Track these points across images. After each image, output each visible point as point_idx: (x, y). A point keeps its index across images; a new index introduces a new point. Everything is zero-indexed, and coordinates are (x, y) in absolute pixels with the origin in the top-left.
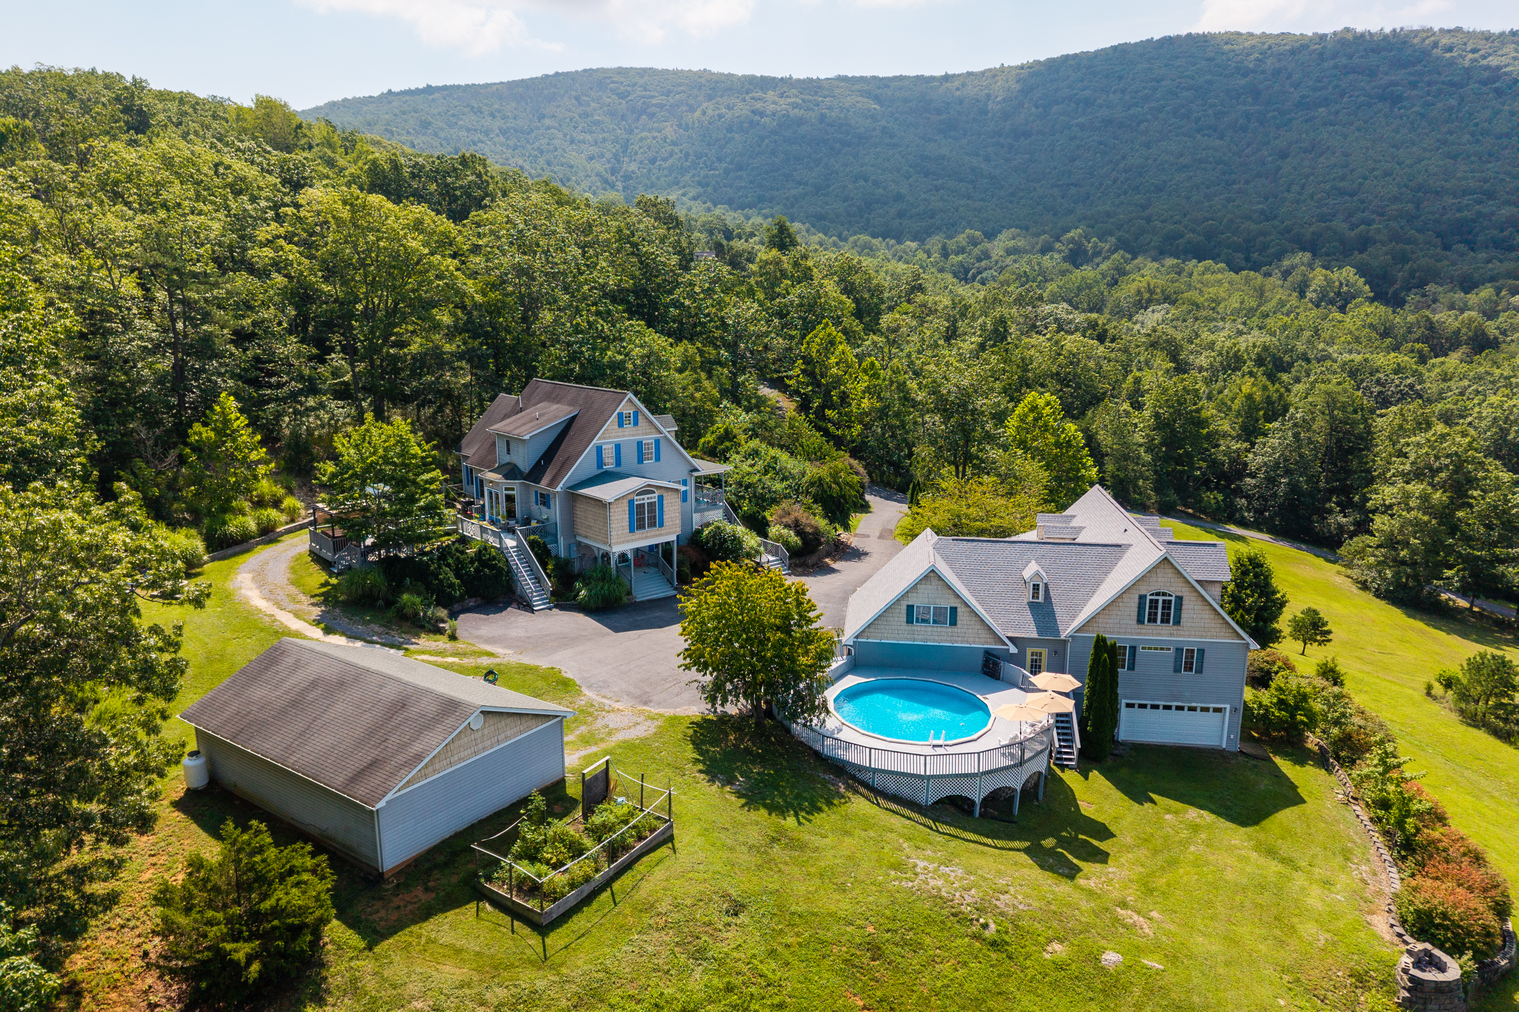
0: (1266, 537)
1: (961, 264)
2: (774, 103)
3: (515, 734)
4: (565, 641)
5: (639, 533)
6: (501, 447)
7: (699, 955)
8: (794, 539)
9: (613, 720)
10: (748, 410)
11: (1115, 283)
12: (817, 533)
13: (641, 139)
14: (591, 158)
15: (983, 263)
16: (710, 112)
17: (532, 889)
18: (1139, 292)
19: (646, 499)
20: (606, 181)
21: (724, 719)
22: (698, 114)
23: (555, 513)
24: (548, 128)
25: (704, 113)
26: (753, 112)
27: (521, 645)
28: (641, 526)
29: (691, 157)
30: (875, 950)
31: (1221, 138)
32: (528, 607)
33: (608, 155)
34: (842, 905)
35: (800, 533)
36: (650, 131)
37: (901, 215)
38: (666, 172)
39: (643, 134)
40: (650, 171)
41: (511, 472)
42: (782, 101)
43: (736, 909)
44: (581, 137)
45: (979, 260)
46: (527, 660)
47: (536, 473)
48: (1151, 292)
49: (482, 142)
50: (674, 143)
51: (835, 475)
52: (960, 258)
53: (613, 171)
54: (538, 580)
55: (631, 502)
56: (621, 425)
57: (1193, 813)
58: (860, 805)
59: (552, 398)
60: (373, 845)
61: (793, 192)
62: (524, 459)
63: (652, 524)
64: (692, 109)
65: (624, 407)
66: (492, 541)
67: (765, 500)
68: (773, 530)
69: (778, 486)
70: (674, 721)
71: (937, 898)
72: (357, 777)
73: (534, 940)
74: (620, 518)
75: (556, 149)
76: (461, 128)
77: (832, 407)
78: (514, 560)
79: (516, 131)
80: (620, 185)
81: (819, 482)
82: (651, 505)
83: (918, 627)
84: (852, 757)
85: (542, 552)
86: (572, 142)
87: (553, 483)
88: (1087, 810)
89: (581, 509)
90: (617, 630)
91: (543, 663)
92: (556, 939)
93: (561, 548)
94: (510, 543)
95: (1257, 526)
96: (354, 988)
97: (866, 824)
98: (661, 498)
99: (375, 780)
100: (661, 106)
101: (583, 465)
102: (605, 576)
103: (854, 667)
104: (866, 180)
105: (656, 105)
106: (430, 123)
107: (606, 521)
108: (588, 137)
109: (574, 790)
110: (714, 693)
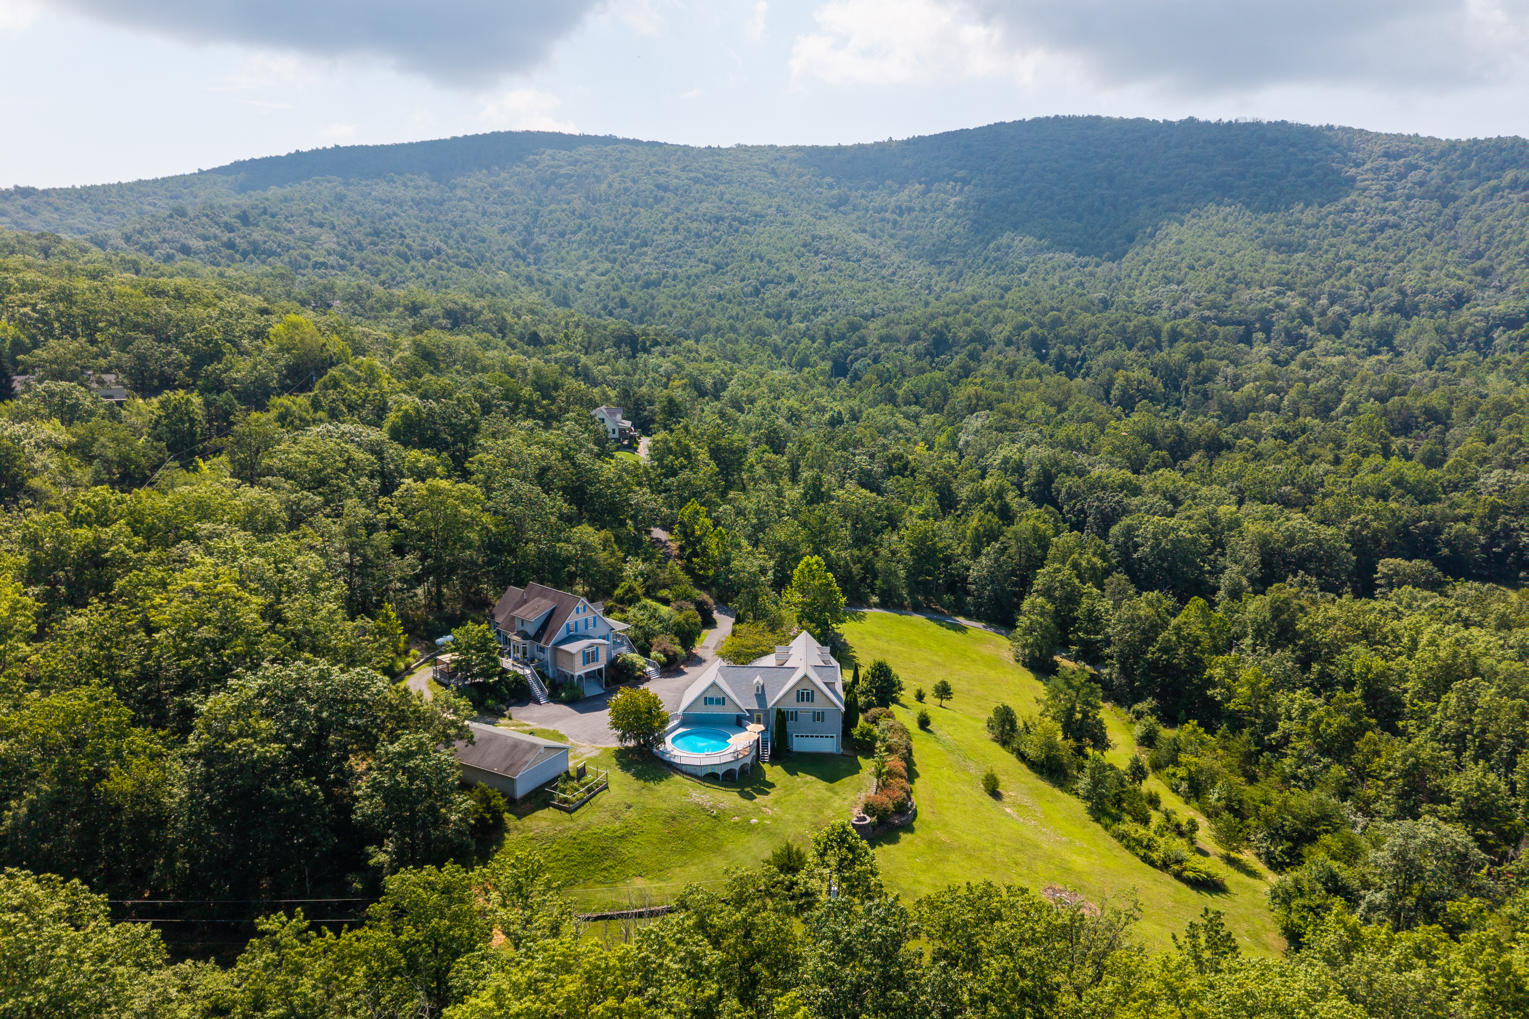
2: (677, 177)
3: (554, 755)
4: (558, 718)
5: (587, 665)
6: (518, 623)
7: (618, 818)
8: (663, 658)
9: (582, 750)
12: (675, 654)
13: (551, 212)
14: (503, 231)
16: (616, 185)
17: (566, 801)
18: (969, 398)
19: (590, 650)
20: (517, 255)
21: (627, 748)
22: (604, 186)
23: (547, 656)
24: (461, 199)
25: (610, 186)
26: (658, 186)
27: (540, 720)
28: (588, 662)
29: (599, 232)
30: (674, 818)
32: (538, 702)
33: (519, 228)
34: (665, 806)
35: (666, 655)
36: (559, 202)
37: (793, 295)
38: (575, 246)
39: (552, 207)
40: (560, 244)
41: (525, 635)
42: (684, 175)
43: (629, 807)
44: (491, 209)
46: (543, 727)
47: (538, 637)
48: (979, 398)
49: (395, 214)
50: (582, 217)
51: (687, 621)
52: (840, 344)
53: (525, 244)
54: (542, 689)
55: (583, 652)
56: (578, 612)
58: (678, 777)
59: (542, 595)
60: (514, 790)
61: (695, 270)
62: (531, 630)
63: (593, 661)
64: (598, 180)
65: (580, 605)
66: (520, 672)
67: (648, 635)
68: (653, 654)
69: (657, 627)
70: (606, 750)
71: (698, 804)
72: (507, 769)
73: (567, 815)
74: (579, 660)
75: (468, 222)
76: (375, 199)
78: (530, 680)
79: (429, 201)
80: (531, 258)
81: (678, 624)
82: (593, 652)
83: (709, 706)
84: (677, 761)
85: (543, 676)
86: (484, 214)
87: (547, 643)
88: (768, 778)
89: (559, 654)
90: (582, 711)
91: (551, 728)
92: (574, 815)
93: (550, 672)
94: (528, 671)
95: (977, 617)
96: (516, 828)
97: (677, 783)
98: (597, 649)
99: (513, 770)
100: (569, 177)
101: (561, 633)
102: (572, 687)
103: (683, 724)
104: (762, 260)
105: (564, 176)
106: (345, 196)
107: (572, 661)
108: (499, 209)
109: (573, 774)
110: (622, 738)
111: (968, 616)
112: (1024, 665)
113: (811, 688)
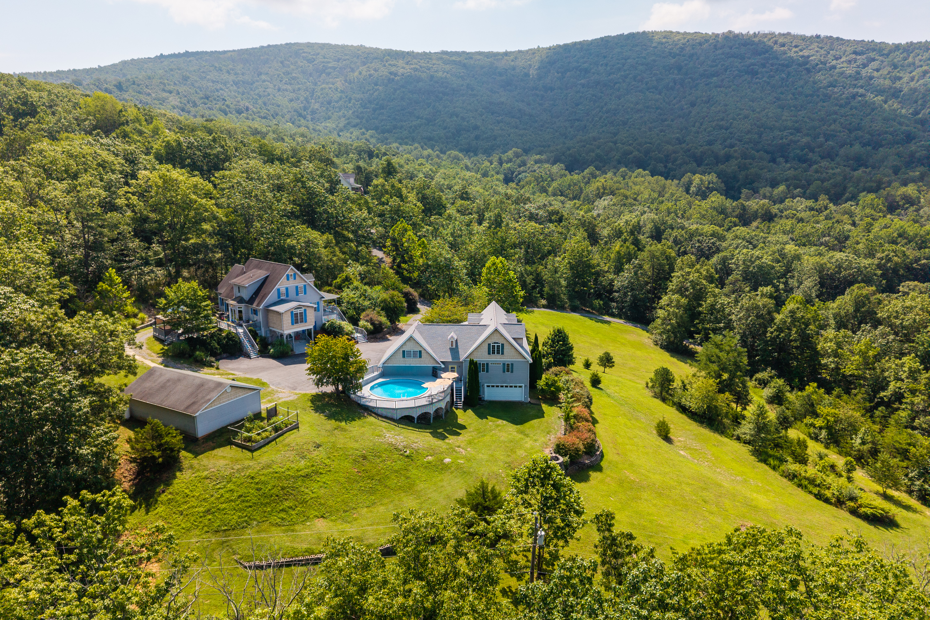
0: (622, 321)
1: (509, 169)
2: (403, 68)
3: (242, 395)
4: (263, 369)
5: (296, 325)
6: (236, 290)
7: (303, 457)
8: (370, 326)
9: (280, 395)
10: (362, 264)
11: (588, 183)
12: (381, 324)
13: (322, 89)
14: (291, 100)
15: (522, 169)
16: (364, 73)
17: (249, 439)
18: (598, 188)
19: (298, 311)
20: (300, 115)
21: (325, 394)
22: (356, 74)
23: (260, 317)
24: (264, 81)
25: (360, 73)
26: (391, 73)
27: (245, 371)
28: (297, 323)
29: (353, 101)
30: (364, 458)
31: (660, 94)
32: (249, 357)
33: (302, 98)
34: (357, 445)
35: (372, 324)
36: (327, 83)
37: (477, 138)
38: (337, 110)
39: (323, 86)
40: (327, 109)
41: (240, 300)
42: (407, 67)
43: (318, 446)
44: (284, 87)
45: (520, 166)
46: (248, 376)
47: (251, 301)
48: (604, 189)
49: (221, 89)
50: (342, 92)
51: (392, 298)
52: (509, 165)
53: (305, 109)
54: (253, 346)
55: (292, 312)
56: (288, 279)
57: (500, 422)
58: (371, 419)
59: (258, 267)
60: (195, 429)
61: (414, 123)
62: (246, 295)
63: (302, 321)
64: (353, 70)
65: (289, 272)
66: (233, 330)
67: (359, 310)
68: (361, 323)
69: (367, 303)
70: (305, 395)
71: (391, 444)
72: (188, 407)
73: (250, 454)
74: (287, 319)
75: (269, 95)
76: (208, 80)
77: (405, 262)
78: (242, 336)
79: (244, 82)
80: (309, 117)
81: (384, 301)
82: (301, 313)
83: (407, 359)
84: (372, 404)
85: (255, 334)
86: (279, 90)
87: (258, 305)
88: (460, 421)
89: (271, 316)
90: (285, 365)
91: (255, 377)
92: (255, 454)
93: (263, 332)
94: (240, 330)
95: (619, 316)
96: (191, 467)
97: (371, 424)
98: (305, 310)
99: (195, 407)
100: (334, 68)
101: (272, 296)
102: (281, 343)
103: (382, 375)
104: (457, 117)
105: (330, 68)
106: (188, 77)
107: (281, 321)
108: (289, 87)
109: (264, 414)
110: (319, 383)
111: (613, 315)
112: (662, 347)
113: (501, 341)
